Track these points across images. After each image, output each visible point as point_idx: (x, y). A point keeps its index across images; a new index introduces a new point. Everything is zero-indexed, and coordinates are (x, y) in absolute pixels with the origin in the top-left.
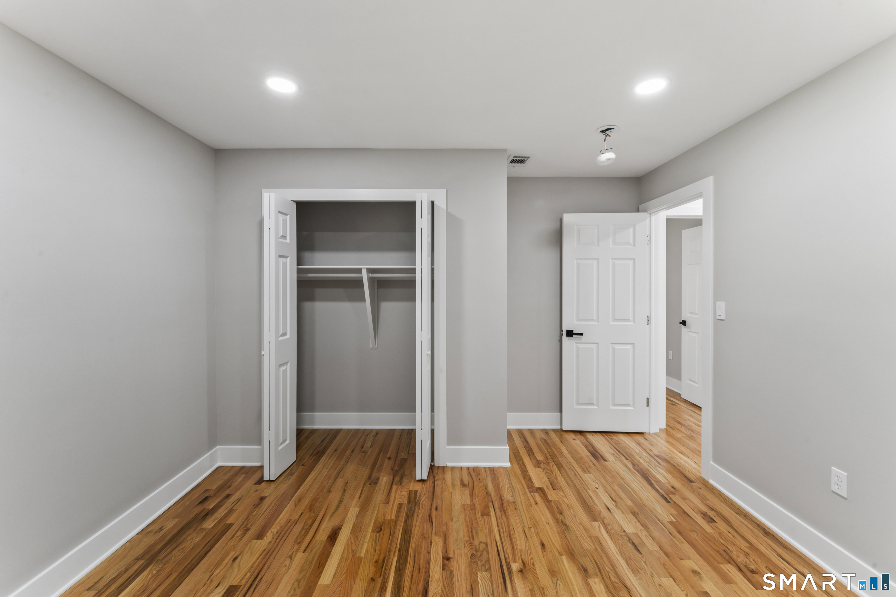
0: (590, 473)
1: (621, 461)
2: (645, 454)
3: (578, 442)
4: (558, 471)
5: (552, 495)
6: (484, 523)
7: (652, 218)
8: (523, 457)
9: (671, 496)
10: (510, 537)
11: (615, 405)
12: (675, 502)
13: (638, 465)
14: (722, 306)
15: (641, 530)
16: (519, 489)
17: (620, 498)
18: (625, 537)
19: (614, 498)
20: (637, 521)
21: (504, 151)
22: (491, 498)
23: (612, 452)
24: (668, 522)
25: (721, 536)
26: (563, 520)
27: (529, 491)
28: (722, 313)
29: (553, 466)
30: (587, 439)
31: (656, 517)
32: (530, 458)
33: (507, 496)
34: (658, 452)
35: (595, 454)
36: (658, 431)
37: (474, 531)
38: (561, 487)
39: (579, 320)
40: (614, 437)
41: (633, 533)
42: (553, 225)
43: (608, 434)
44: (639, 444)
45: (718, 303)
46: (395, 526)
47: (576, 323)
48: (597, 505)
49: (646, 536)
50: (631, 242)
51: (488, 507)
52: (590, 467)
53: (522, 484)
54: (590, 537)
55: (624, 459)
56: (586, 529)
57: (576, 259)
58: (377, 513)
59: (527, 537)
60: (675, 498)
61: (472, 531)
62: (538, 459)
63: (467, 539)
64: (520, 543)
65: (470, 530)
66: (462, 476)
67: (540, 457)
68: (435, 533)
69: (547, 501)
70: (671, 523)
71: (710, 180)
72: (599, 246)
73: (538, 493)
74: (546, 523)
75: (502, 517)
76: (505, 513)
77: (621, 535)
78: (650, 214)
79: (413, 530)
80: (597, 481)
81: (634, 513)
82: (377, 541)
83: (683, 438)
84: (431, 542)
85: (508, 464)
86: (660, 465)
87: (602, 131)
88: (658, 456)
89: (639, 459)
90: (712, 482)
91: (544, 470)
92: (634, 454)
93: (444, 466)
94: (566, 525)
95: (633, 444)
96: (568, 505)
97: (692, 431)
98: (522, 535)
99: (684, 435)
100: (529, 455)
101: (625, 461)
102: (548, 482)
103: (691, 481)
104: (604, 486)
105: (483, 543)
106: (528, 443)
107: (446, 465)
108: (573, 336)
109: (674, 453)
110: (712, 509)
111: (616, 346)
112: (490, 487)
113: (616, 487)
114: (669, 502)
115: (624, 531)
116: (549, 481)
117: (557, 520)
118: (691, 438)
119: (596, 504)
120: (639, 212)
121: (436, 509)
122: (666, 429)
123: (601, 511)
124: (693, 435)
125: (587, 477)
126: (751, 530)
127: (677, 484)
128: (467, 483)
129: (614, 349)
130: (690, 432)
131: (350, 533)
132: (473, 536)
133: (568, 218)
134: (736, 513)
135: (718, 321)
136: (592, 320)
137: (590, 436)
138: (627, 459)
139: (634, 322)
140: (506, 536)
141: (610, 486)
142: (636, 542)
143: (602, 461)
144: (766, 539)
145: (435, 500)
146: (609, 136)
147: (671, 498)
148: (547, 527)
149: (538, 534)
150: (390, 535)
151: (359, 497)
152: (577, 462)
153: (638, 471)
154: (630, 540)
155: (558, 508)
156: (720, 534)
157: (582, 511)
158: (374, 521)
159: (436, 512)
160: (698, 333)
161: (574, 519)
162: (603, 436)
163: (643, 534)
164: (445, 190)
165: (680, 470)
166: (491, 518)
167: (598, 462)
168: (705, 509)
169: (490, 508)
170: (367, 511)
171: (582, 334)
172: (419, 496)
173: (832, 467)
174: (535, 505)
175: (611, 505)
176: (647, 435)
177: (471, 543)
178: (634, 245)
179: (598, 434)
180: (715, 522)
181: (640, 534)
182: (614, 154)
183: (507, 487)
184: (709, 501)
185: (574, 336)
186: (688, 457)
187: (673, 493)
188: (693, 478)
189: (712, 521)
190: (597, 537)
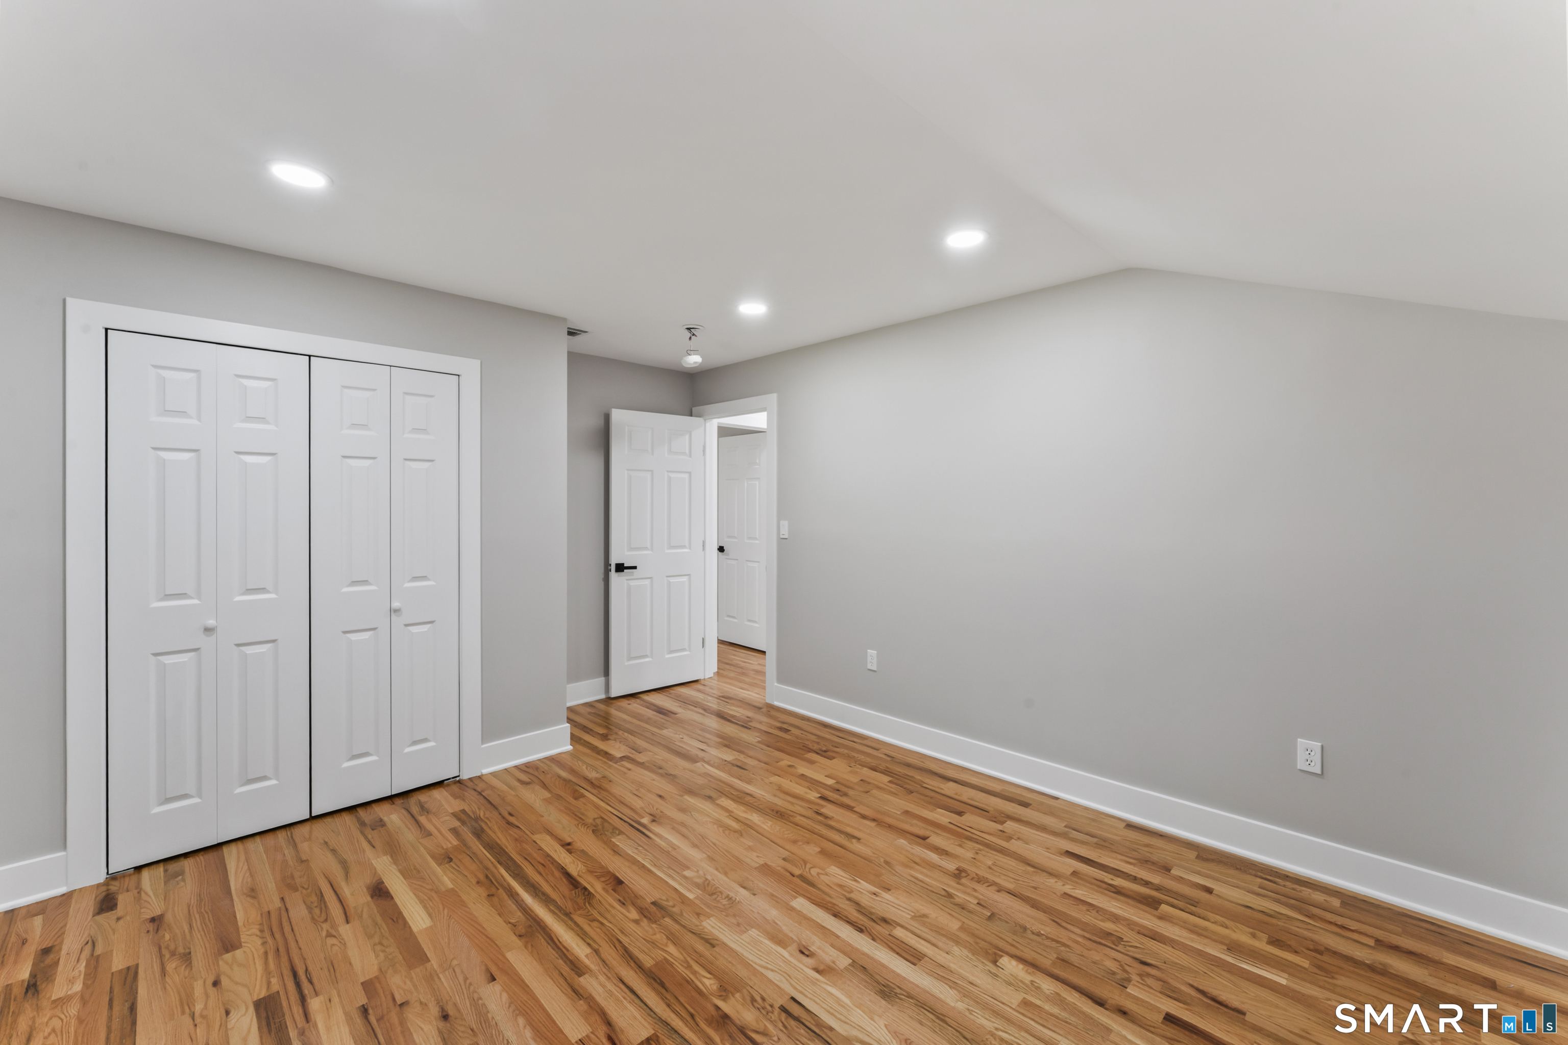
0: (667, 729)
1: (689, 710)
2: (710, 698)
3: (635, 705)
4: (633, 737)
5: (641, 758)
6: (585, 804)
7: (706, 424)
8: (581, 737)
9: (750, 724)
10: (623, 803)
11: (671, 652)
12: (755, 727)
13: (709, 709)
14: (785, 524)
15: (738, 755)
16: (600, 765)
17: (708, 739)
18: (728, 764)
19: (702, 741)
20: (731, 750)
21: (564, 320)
22: (574, 782)
23: (677, 704)
24: (756, 742)
25: (798, 739)
26: (666, 772)
27: (614, 763)
28: (785, 532)
29: (623, 734)
30: (643, 700)
31: (745, 742)
32: (590, 735)
33: (592, 775)
34: (721, 693)
35: (661, 711)
36: (712, 676)
37: (578, 814)
38: (645, 749)
39: (631, 549)
40: (672, 691)
41: (733, 759)
42: (599, 422)
43: (664, 690)
44: (699, 691)
45: (782, 522)
46: (469, 848)
47: (627, 553)
48: (691, 751)
49: (744, 757)
50: (687, 452)
51: (577, 791)
52: (664, 724)
53: (601, 760)
54: (700, 775)
55: (693, 708)
56: (691, 771)
57: (628, 470)
58: (425, 849)
59: (640, 797)
60: (753, 724)
61: (576, 815)
62: (601, 733)
63: (577, 822)
64: (638, 804)
65: (574, 816)
66: (515, 777)
67: (602, 731)
68: (532, 833)
69: (641, 765)
70: (759, 742)
71: (774, 397)
72: (653, 454)
73: (624, 761)
74: (651, 780)
75: (600, 793)
76: (601, 788)
77: (725, 764)
78: (705, 420)
79: (499, 842)
80: (678, 733)
81: (726, 746)
82: (458, 868)
83: (737, 676)
84: (534, 841)
85: (570, 748)
86: (728, 703)
87: (688, 329)
88: (723, 697)
89: (707, 704)
90: (777, 703)
91: (615, 740)
92: (700, 701)
93: (478, 775)
94: (671, 775)
95: (693, 692)
96: (662, 760)
97: (742, 668)
98: (635, 797)
99: (736, 674)
100: (588, 733)
101: (695, 709)
102: (629, 749)
103: (760, 708)
104: (688, 735)
105: (597, 818)
106: (576, 722)
107: (482, 772)
108: (623, 571)
109: (735, 690)
110: (784, 723)
111: (672, 580)
112: (564, 774)
113: (700, 732)
114: (750, 729)
115: (726, 761)
116: (629, 747)
117: (661, 775)
118: (743, 674)
119: (689, 751)
120: (691, 415)
121: (510, 814)
122: (717, 672)
123: (697, 754)
124: (744, 671)
125: (665, 732)
126: (815, 727)
127: (750, 714)
128: (530, 780)
129: (669, 583)
130: (741, 670)
131: (405, 879)
132: (581, 818)
133: (617, 415)
134: (802, 720)
135: (781, 540)
136: (646, 549)
137: (645, 697)
138: (696, 707)
139: (690, 549)
140: (617, 804)
141: (693, 733)
142: (739, 764)
143: (673, 715)
144: (827, 730)
145: (499, 808)
146: (696, 336)
147: (750, 726)
148: (654, 782)
149: (649, 791)
150: (471, 857)
151: (372, 848)
152: (647, 723)
153: (712, 714)
154: (733, 765)
155: (655, 766)
156: (797, 737)
157: (679, 760)
158: (429, 857)
159: (514, 817)
160: (737, 560)
161: (676, 768)
162: (659, 693)
163: (742, 757)
164: (479, 362)
165: (747, 703)
166: (588, 798)
167: (670, 717)
168: (779, 725)
169: (581, 791)
170: (406, 853)
171: (635, 568)
172: (473, 813)
173: (868, 650)
174: (629, 772)
175: (703, 747)
176: (702, 681)
177: (583, 824)
178: (690, 456)
179: (653, 693)
180: (790, 731)
181: (739, 758)
182: (701, 357)
183: (584, 767)
184: (779, 718)
185: (625, 570)
186: (748, 690)
187: (751, 721)
188: (760, 706)
189: (787, 731)
190: (705, 773)
